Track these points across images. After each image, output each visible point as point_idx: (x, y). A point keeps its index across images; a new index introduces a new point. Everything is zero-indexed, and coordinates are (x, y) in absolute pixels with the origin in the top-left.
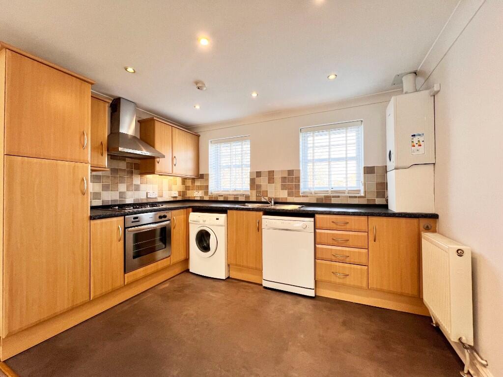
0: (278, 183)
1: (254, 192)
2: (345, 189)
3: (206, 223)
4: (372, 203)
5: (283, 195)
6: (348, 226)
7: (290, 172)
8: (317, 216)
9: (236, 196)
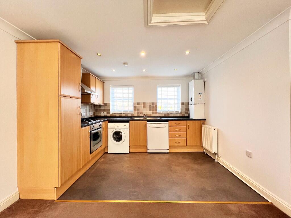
0: (147, 108)
1: (136, 112)
2: (174, 111)
3: (119, 127)
4: (183, 116)
5: (150, 113)
6: (180, 125)
7: (153, 104)
8: (169, 121)
9: (126, 114)
